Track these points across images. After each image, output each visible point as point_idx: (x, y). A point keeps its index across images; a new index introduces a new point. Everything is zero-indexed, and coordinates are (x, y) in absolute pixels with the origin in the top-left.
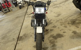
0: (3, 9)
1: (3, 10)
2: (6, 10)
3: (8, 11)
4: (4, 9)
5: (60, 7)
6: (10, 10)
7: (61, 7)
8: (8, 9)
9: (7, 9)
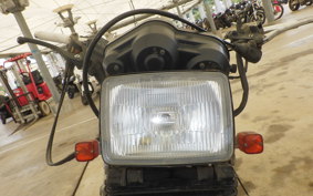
0: (16, 108)
1: (17, 112)
2: (29, 112)
3: (35, 114)
4: (20, 108)
5: (265, 86)
6: (47, 112)
7: (271, 89)
8: (39, 108)
9: (31, 108)
